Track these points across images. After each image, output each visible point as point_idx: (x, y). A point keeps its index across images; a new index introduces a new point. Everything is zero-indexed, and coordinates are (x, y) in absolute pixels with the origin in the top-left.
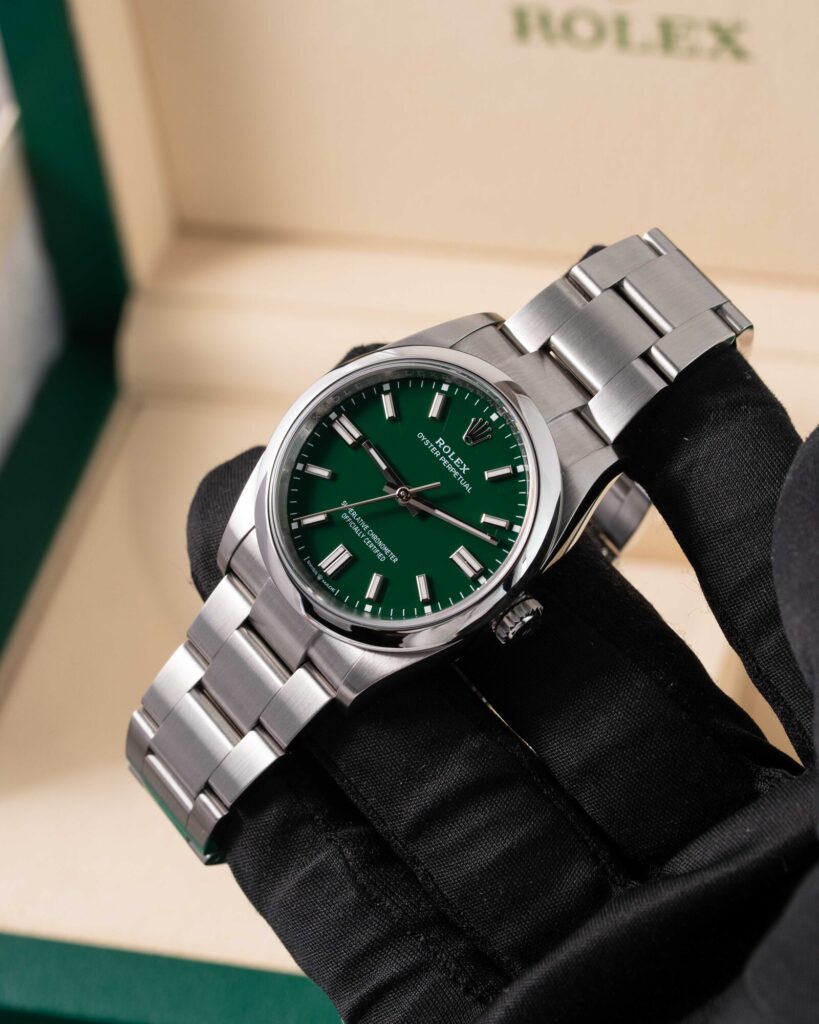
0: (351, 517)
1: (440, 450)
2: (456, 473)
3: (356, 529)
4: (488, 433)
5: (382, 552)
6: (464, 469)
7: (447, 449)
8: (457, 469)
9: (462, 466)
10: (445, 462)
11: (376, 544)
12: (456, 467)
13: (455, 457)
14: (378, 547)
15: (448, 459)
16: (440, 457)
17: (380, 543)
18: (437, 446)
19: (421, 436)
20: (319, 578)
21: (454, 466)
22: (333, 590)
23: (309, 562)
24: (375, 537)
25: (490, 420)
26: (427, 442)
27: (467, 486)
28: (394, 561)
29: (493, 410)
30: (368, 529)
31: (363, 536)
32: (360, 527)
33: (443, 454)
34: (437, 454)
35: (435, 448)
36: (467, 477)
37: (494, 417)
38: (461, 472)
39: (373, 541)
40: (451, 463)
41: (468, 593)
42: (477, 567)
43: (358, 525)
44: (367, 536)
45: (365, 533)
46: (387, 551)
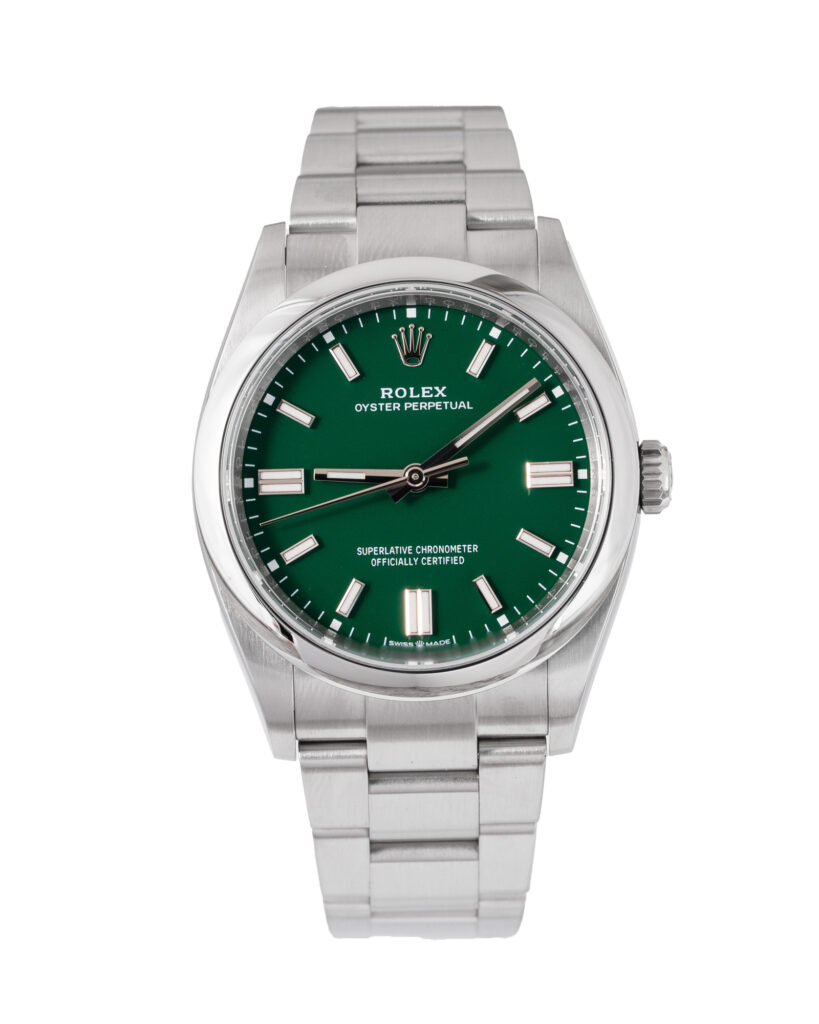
0: (382, 556)
1: (395, 399)
2: (437, 405)
3: (401, 562)
4: (424, 334)
5: (453, 554)
6: (440, 392)
7: (401, 393)
8: (434, 400)
9: (435, 392)
10: (414, 405)
11: (438, 555)
12: (430, 398)
13: (418, 391)
14: (444, 555)
15: (412, 400)
16: (402, 407)
17: (442, 549)
18: (387, 400)
19: (360, 407)
20: (420, 645)
21: (427, 400)
22: (447, 642)
23: (391, 643)
24: (429, 549)
25: (412, 320)
26: (374, 407)
27: (462, 405)
28: (475, 548)
29: (402, 309)
30: (413, 550)
31: (416, 561)
32: (403, 556)
33: (402, 402)
34: (397, 406)
35: (388, 405)
36: (451, 396)
37: (411, 313)
38: (440, 399)
39: (432, 555)
40: (421, 400)
41: (584, 501)
42: (566, 467)
43: (398, 556)
44: (420, 556)
45: (414, 555)
46: (456, 548)
